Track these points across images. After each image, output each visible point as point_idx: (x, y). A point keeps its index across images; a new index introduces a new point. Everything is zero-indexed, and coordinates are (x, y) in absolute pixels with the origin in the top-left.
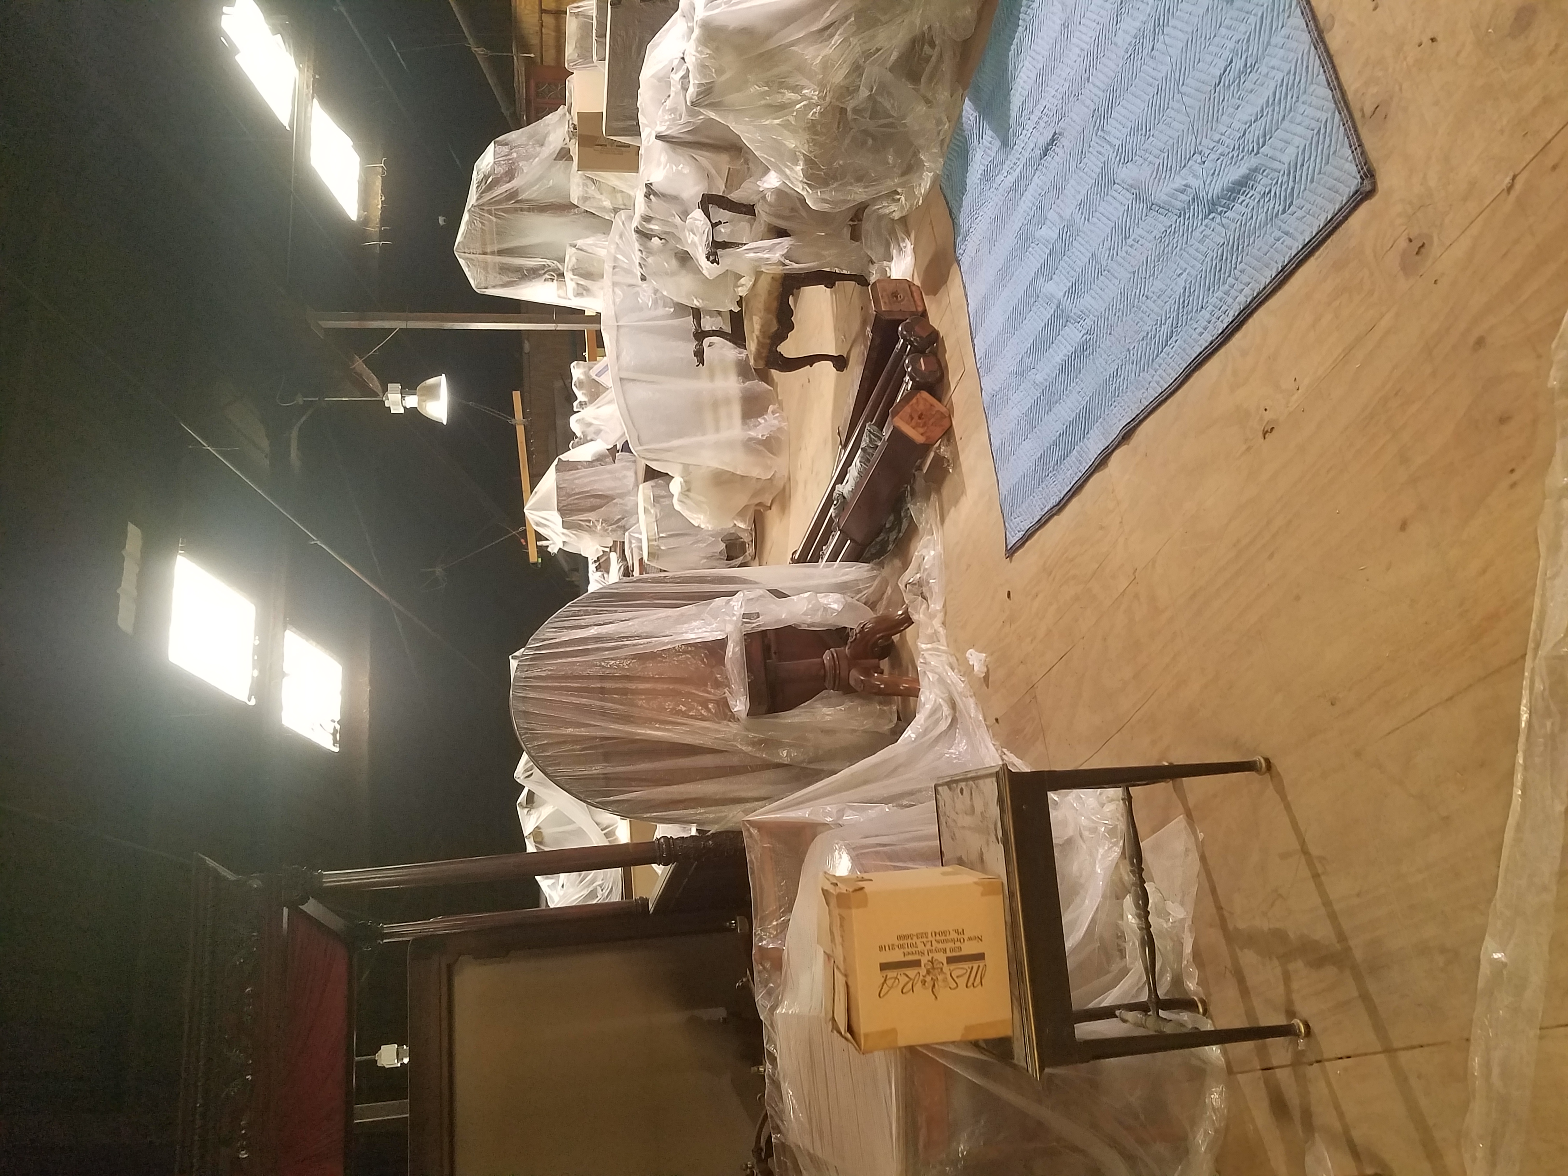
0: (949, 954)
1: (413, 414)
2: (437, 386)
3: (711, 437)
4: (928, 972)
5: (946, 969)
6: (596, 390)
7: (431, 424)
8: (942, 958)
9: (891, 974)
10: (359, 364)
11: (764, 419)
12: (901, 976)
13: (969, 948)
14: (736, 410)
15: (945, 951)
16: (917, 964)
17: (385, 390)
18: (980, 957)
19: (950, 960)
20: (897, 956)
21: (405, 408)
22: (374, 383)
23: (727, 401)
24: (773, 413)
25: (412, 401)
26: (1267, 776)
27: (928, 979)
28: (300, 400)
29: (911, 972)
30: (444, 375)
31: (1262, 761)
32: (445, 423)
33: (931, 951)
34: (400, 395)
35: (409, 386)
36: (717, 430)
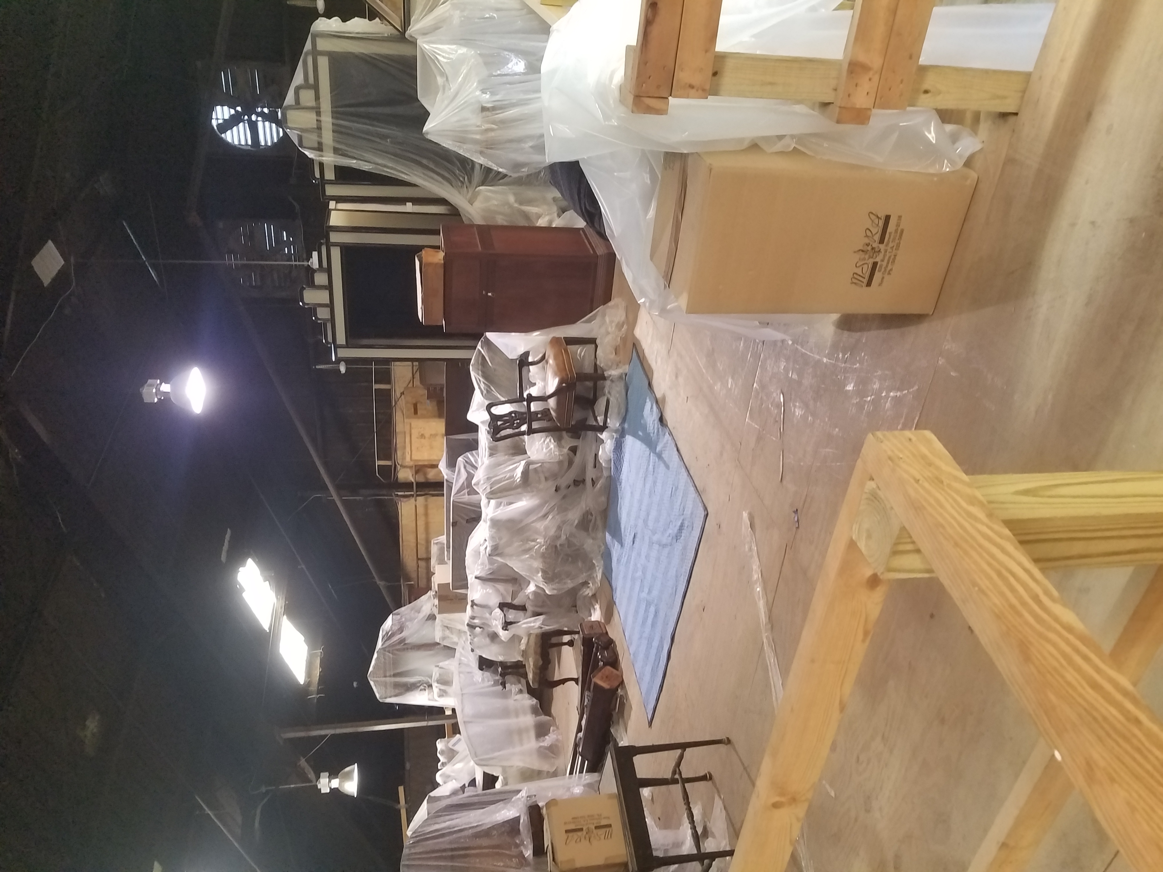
0: (595, 825)
1: (335, 792)
2: (353, 770)
3: (518, 749)
4: (587, 833)
5: (595, 831)
6: (452, 754)
7: (348, 797)
8: (593, 827)
9: (570, 835)
10: (303, 762)
11: (549, 737)
12: (575, 835)
13: (604, 822)
14: (532, 734)
15: (593, 824)
16: (582, 829)
17: (318, 777)
18: (610, 826)
19: (596, 828)
20: (572, 827)
21: (330, 788)
22: (311, 775)
23: (527, 730)
24: (553, 731)
25: (335, 783)
26: (729, 746)
27: (587, 836)
28: (263, 789)
29: (579, 834)
30: (356, 764)
31: (726, 739)
32: (355, 796)
33: (587, 824)
34: (328, 780)
35: (334, 774)
36: (522, 745)
